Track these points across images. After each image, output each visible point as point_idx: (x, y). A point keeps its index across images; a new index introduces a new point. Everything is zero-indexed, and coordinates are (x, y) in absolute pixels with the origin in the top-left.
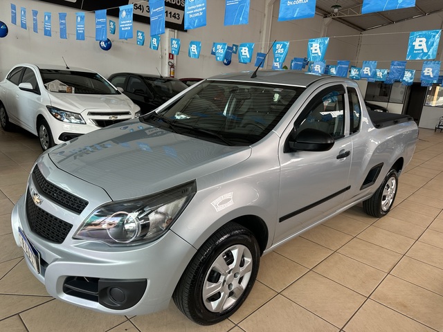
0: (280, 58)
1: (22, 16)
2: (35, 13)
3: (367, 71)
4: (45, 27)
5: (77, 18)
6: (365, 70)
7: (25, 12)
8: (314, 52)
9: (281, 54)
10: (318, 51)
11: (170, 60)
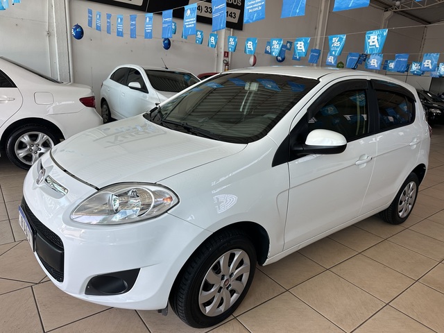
1: (97, 19)
2: (109, 16)
3: (428, 63)
4: (118, 29)
5: (146, 19)
7: (100, 16)
8: (371, 44)
9: (337, 47)
10: (376, 43)
11: (226, 59)
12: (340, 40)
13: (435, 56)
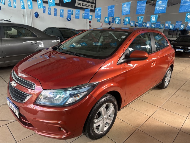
0: (140, 22)
1: (49, 10)
2: (56, 10)
3: (167, 25)
4: (60, 14)
5: (76, 11)
6: (166, 25)
7: (50, 9)
8: (153, 19)
9: (141, 21)
10: (154, 19)
11: (90, 24)
12: (142, 18)
13: (169, 22)
